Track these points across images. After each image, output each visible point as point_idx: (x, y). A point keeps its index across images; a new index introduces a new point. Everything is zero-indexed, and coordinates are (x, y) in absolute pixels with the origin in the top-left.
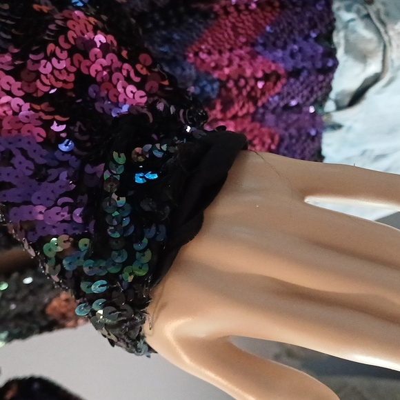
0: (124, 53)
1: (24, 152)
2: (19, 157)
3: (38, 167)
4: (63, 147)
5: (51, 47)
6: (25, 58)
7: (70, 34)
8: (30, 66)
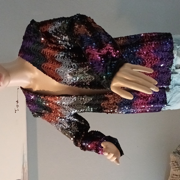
0: (115, 50)
1: (98, 62)
2: (97, 63)
3: (99, 64)
4: (103, 62)
5: (103, 49)
6: (100, 50)
7: (106, 47)
8: (100, 51)
